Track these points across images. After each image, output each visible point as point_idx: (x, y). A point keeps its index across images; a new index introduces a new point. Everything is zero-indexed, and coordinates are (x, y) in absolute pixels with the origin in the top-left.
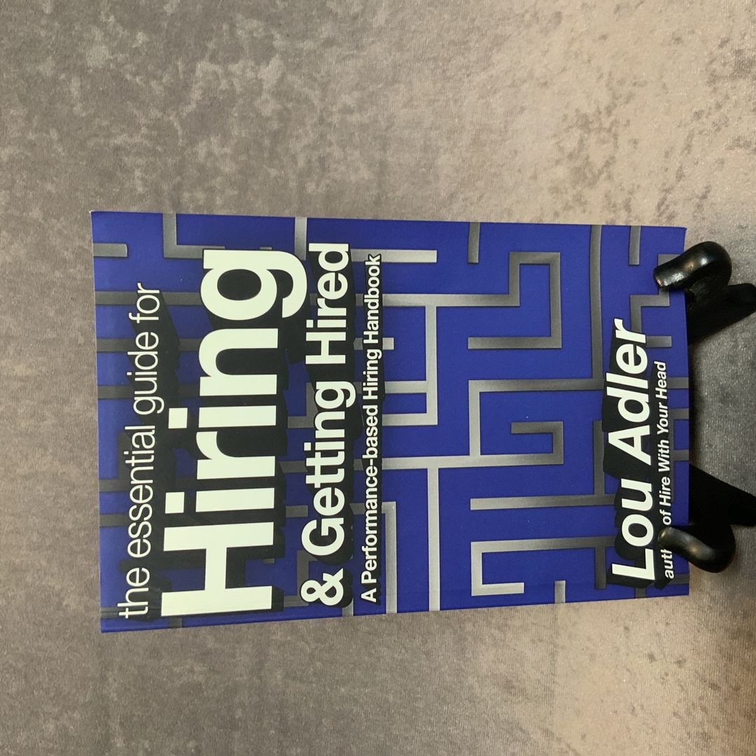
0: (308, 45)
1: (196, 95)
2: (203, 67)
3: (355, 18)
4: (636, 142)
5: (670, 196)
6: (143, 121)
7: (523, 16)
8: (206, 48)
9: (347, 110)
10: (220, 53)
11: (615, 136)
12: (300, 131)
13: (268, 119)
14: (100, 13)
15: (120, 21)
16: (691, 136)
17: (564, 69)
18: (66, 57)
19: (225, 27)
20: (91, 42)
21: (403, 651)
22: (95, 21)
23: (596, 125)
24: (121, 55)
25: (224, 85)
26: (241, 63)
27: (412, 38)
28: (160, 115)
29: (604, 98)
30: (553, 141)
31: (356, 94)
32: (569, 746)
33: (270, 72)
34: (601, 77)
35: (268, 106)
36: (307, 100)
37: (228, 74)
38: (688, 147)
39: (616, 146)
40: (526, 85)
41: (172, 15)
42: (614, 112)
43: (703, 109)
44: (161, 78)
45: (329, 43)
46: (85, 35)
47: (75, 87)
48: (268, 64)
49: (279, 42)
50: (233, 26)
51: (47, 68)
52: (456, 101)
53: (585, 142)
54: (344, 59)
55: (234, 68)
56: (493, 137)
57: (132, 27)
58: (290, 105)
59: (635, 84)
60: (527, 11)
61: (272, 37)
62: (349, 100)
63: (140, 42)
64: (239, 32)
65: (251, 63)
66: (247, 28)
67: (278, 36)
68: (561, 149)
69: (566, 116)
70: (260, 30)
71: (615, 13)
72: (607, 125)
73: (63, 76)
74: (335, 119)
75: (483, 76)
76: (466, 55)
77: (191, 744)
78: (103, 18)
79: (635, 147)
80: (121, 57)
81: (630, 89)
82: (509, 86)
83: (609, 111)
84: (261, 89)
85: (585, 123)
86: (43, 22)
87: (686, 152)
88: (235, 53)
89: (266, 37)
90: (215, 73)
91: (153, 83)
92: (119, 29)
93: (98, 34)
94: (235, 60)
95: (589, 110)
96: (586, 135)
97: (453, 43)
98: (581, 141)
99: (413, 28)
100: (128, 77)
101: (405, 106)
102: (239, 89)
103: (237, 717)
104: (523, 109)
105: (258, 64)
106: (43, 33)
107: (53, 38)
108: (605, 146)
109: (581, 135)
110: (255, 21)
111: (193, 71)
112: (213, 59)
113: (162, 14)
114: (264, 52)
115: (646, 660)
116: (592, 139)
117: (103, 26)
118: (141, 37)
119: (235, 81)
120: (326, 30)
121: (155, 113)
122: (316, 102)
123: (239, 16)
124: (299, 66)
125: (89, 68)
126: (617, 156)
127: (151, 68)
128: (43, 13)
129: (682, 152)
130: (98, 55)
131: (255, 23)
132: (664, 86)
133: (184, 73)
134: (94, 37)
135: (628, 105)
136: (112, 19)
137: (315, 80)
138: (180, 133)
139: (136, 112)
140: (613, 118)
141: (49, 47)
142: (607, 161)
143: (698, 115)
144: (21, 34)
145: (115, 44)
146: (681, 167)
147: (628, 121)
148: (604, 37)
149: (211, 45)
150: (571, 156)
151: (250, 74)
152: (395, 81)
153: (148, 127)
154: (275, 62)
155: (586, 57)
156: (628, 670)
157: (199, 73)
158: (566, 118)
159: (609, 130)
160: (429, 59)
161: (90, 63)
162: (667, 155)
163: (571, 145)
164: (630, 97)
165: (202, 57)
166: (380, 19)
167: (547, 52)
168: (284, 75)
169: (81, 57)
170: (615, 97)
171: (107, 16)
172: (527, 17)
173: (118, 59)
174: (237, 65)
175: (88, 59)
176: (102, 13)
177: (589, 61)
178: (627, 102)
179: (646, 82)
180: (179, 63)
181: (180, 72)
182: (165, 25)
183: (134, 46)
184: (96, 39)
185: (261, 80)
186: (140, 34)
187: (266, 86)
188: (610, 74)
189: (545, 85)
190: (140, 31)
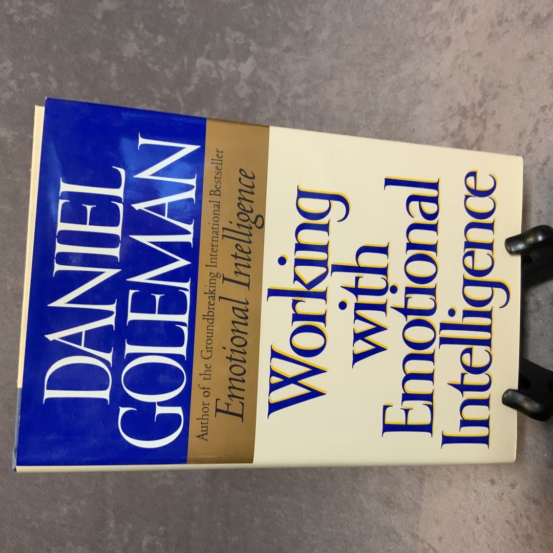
0: (273, 51)
1: (195, 80)
2: (201, 62)
3: (307, 33)
4: (499, 126)
6: (157, 96)
7: (424, 38)
8: (204, 49)
9: (297, 96)
10: (213, 53)
11: (485, 122)
12: (264, 108)
13: (242, 99)
15: (147, 27)
16: (538, 122)
17: (451, 76)
18: (109, 49)
19: (218, 35)
20: (126, 40)
21: (314, 473)
22: (130, 26)
23: (471, 114)
24: (146, 50)
25: (214, 75)
26: (227, 60)
27: (345, 49)
28: (168, 92)
29: (477, 96)
30: (441, 124)
31: (304, 86)
32: (430, 546)
33: (246, 68)
34: (476, 81)
35: (244, 91)
36: (270, 87)
37: (218, 68)
38: (536, 130)
39: (485, 128)
40: (424, 85)
41: (183, 25)
42: (484, 105)
43: (547, 104)
44: (172, 67)
45: (288, 50)
46: (124, 36)
47: (113, 71)
48: (245, 63)
49: (254, 48)
50: (223, 35)
51: (95, 56)
52: (373, 94)
53: (463, 125)
54: (297, 61)
55: (223, 64)
56: (398, 119)
57: (155, 32)
58: (258, 91)
59: (500, 87)
60: (427, 36)
61: (249, 45)
62: (299, 89)
63: (160, 43)
64: (227, 39)
65: (234, 61)
66: (234, 37)
67: (253, 43)
68: (446, 130)
69: (451, 107)
70: (241, 39)
71: (488, 38)
72: (479, 114)
73: (106, 62)
74: (289, 102)
75: (394, 77)
76: (382, 63)
77: (162, 529)
78: (136, 24)
79: (498, 129)
80: (146, 52)
81: (496, 90)
82: (411, 85)
83: (481, 104)
84: (240, 79)
85: (463, 112)
86: (96, 24)
87: (534, 133)
88: (224, 54)
89: (246, 44)
90: (209, 66)
91: (167, 71)
92: (146, 32)
93: (132, 36)
94: (223, 59)
95: (466, 103)
96: (464, 121)
97: (374, 54)
98: (460, 125)
99: (346, 43)
100: (150, 65)
101: (337, 95)
102: (224, 78)
103: (195, 511)
104: (420, 102)
105: (238, 61)
106: (94, 32)
107: (101, 36)
108: (477, 128)
109: (460, 121)
110: (238, 32)
111: (194, 64)
112: (208, 57)
113: (176, 24)
114: (243, 54)
115: (489, 484)
116: (468, 124)
117: (135, 30)
118: (161, 39)
119: (222, 73)
120: (287, 41)
121: (166, 91)
122: (276, 90)
123: (228, 29)
124: (266, 65)
125: (123, 58)
126: (485, 135)
127: (165, 60)
128: (95, 19)
129: (531, 134)
130: (130, 49)
131: (238, 34)
132: (520, 89)
133: (188, 65)
135: (495, 101)
136: (142, 26)
137: (277, 74)
138: (182, 106)
139: (153, 89)
140: (483, 109)
141: (98, 42)
142: (478, 138)
143: (543, 108)
144: (80, 32)
145: (142, 42)
146: (530, 143)
147: (494, 112)
148: (480, 54)
149: (207, 47)
150: (452, 135)
151: (232, 68)
152: (331, 78)
153: (161, 100)
154: (250, 61)
155: (466, 68)
156: (475, 491)
157: (198, 66)
158: (451, 108)
159: (481, 117)
160: (356, 64)
161: (125, 54)
162: (520, 135)
163: (453, 126)
164: (496, 96)
165: (201, 55)
166: (324, 35)
167: (439, 63)
168: (255, 70)
169: (118, 49)
170: (485, 95)
171: (139, 24)
172: (427, 39)
173: (144, 53)
174: (224, 62)
175: (123, 51)
176: (135, 21)
177: (468, 70)
178: (494, 99)
179: (508, 86)
180: (185, 58)
181: (185, 64)
182: (177, 31)
183: (156, 45)
184: (130, 38)
185: (240, 73)
186: (160, 37)
187: (242, 77)
188: (482, 79)
189: (437, 86)
190: (160, 35)
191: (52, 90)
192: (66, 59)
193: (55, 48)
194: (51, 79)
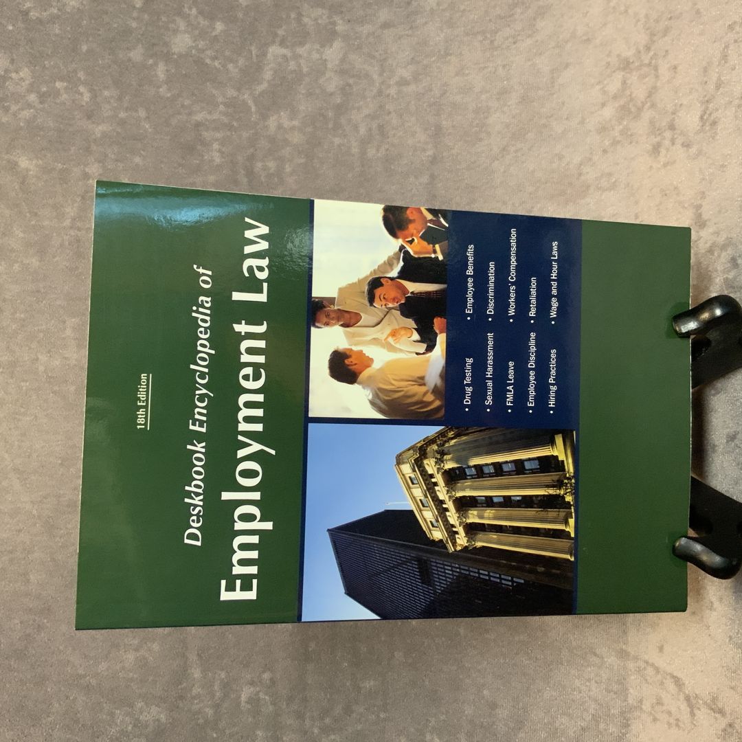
0: (366, 29)
1: (268, 75)
2: (274, 50)
4: (675, 68)
5: (711, 106)
6: (220, 99)
8: (276, 35)
9: (403, 82)
10: (289, 38)
11: (656, 69)
12: (361, 103)
13: (331, 94)
14: (183, 6)
15: (201, 12)
16: (727, 47)
17: (605, 24)
18: (154, 45)
19: (293, 15)
20: (176, 31)
22: (179, 13)
23: (637, 64)
24: (202, 42)
25: (292, 65)
26: (307, 46)
27: (462, 16)
28: (235, 94)
29: (642, 39)
30: (598, 87)
31: (412, 68)
32: (647, 662)
33: (333, 53)
34: (639, 20)
35: (332, 83)
36: (367, 76)
37: (296, 57)
38: (725, 57)
39: (657, 77)
40: (570, 45)
41: (247, 6)
42: (653, 48)
43: (736, 20)
44: (237, 61)
45: (386, 25)
46: (172, 26)
47: (161, 71)
48: (331, 46)
49: (341, 27)
50: (300, 15)
51: (137, 55)
52: (504, 66)
53: (627, 82)
54: (399, 38)
55: (301, 50)
56: (540, 93)
57: (212, 18)
58: (351, 81)
59: (671, 18)
61: (334, 24)
62: (405, 73)
63: (219, 31)
64: (306, 20)
65: (318, 46)
66: (313, 16)
67: (340, 22)
68: (604, 92)
69: (608, 63)
70: (324, 17)
72: (647, 61)
73: (151, 62)
74: (393, 91)
75: (529, 41)
76: (512, 26)
77: (266, 676)
78: (186, 10)
79: (675, 72)
80: (201, 44)
81: (666, 23)
82: (553, 48)
83: (648, 48)
84: (326, 68)
85: (626, 65)
86: (135, 14)
87: (724, 62)
88: (302, 36)
89: (330, 23)
90: (284, 56)
91: (230, 66)
92: (201, 19)
93: (182, 25)
94: (302, 44)
95: (629, 53)
96: (628, 75)
97: (500, 17)
98: (624, 82)
99: (462, 8)
100: (208, 61)
101: (457, 74)
102: (305, 70)
103: (310, 649)
104: (567, 66)
105: (323, 46)
106: (134, 25)
107: (143, 29)
108: (647, 79)
109: (623, 76)
110: (319, 9)
111: (264, 54)
112: (282, 43)
113: (238, 6)
114: (329, 35)
116: (633, 78)
117: (186, 17)
118: (219, 27)
119: (302, 62)
120: (383, 15)
121: (231, 92)
122: (375, 77)
123: (306, 7)
124: (359, 47)
125: (173, 54)
126: (658, 84)
127: (227, 53)
128: (134, 7)
129: (719, 63)
130: (182, 42)
131: (319, 11)
132: (698, 12)
133: (257, 56)
134: (179, 27)
135: (666, 38)
136: (194, 11)
137: (374, 57)
138: (253, 109)
139: (214, 92)
140: (652, 53)
141: (139, 36)
142: (650, 92)
143: (731, 27)
144: (115, 25)
145: (197, 32)
146: (720, 76)
147: (667, 51)
149: (281, 32)
150: (615, 97)
151: (315, 56)
152: (447, 54)
153: (225, 104)
154: (337, 44)
155: (623, 9)
157: (269, 56)
158: (609, 65)
159: (650, 64)
160: (478, 32)
161: (175, 49)
162: (705, 70)
163: (614, 86)
164: (666, 31)
165: (273, 42)
167: (587, 12)
168: (345, 54)
169: (166, 44)
170: (653, 34)
171: (190, 9)
173: (200, 46)
174: (304, 48)
175: (173, 46)
176: (186, 5)
177: (626, 11)
178: (665, 35)
179: (681, 13)
180: (253, 48)
181: (254, 56)
182: (240, 15)
183: (214, 34)
184: (180, 29)
185: (326, 60)
186: (218, 23)
187: (329, 66)
188: (647, 16)
189: (588, 40)
190: (219, 21)
191: (84, 104)
192: (100, 62)
193: (85, 48)
194: (82, 89)
